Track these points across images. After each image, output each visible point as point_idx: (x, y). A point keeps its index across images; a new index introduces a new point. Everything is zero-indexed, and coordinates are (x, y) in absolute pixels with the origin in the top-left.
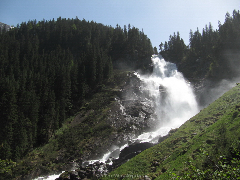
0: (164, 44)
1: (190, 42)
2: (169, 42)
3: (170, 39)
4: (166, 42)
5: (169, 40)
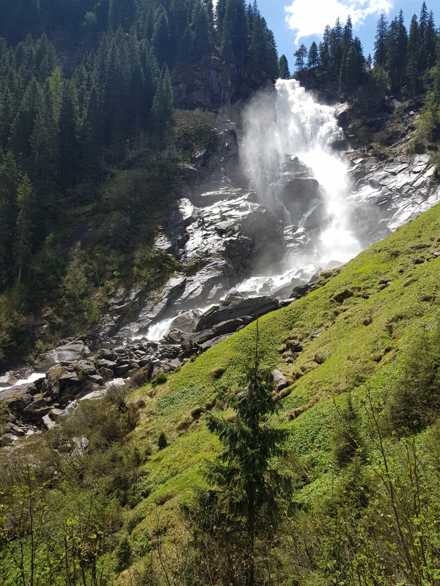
0: (308, 50)
1: (376, 51)
2: (321, 45)
3: (325, 38)
4: (314, 45)
5: (323, 41)
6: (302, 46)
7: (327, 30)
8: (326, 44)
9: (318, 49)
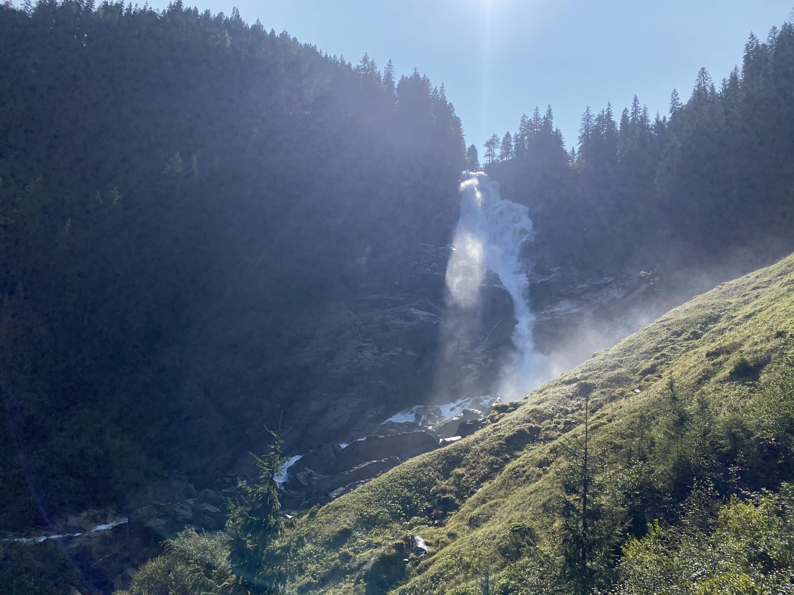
0: (501, 141)
1: (580, 145)
2: (516, 136)
3: (520, 128)
4: (508, 135)
5: (518, 132)
6: (494, 136)
7: (523, 121)
8: (523, 136)
9: (513, 140)
